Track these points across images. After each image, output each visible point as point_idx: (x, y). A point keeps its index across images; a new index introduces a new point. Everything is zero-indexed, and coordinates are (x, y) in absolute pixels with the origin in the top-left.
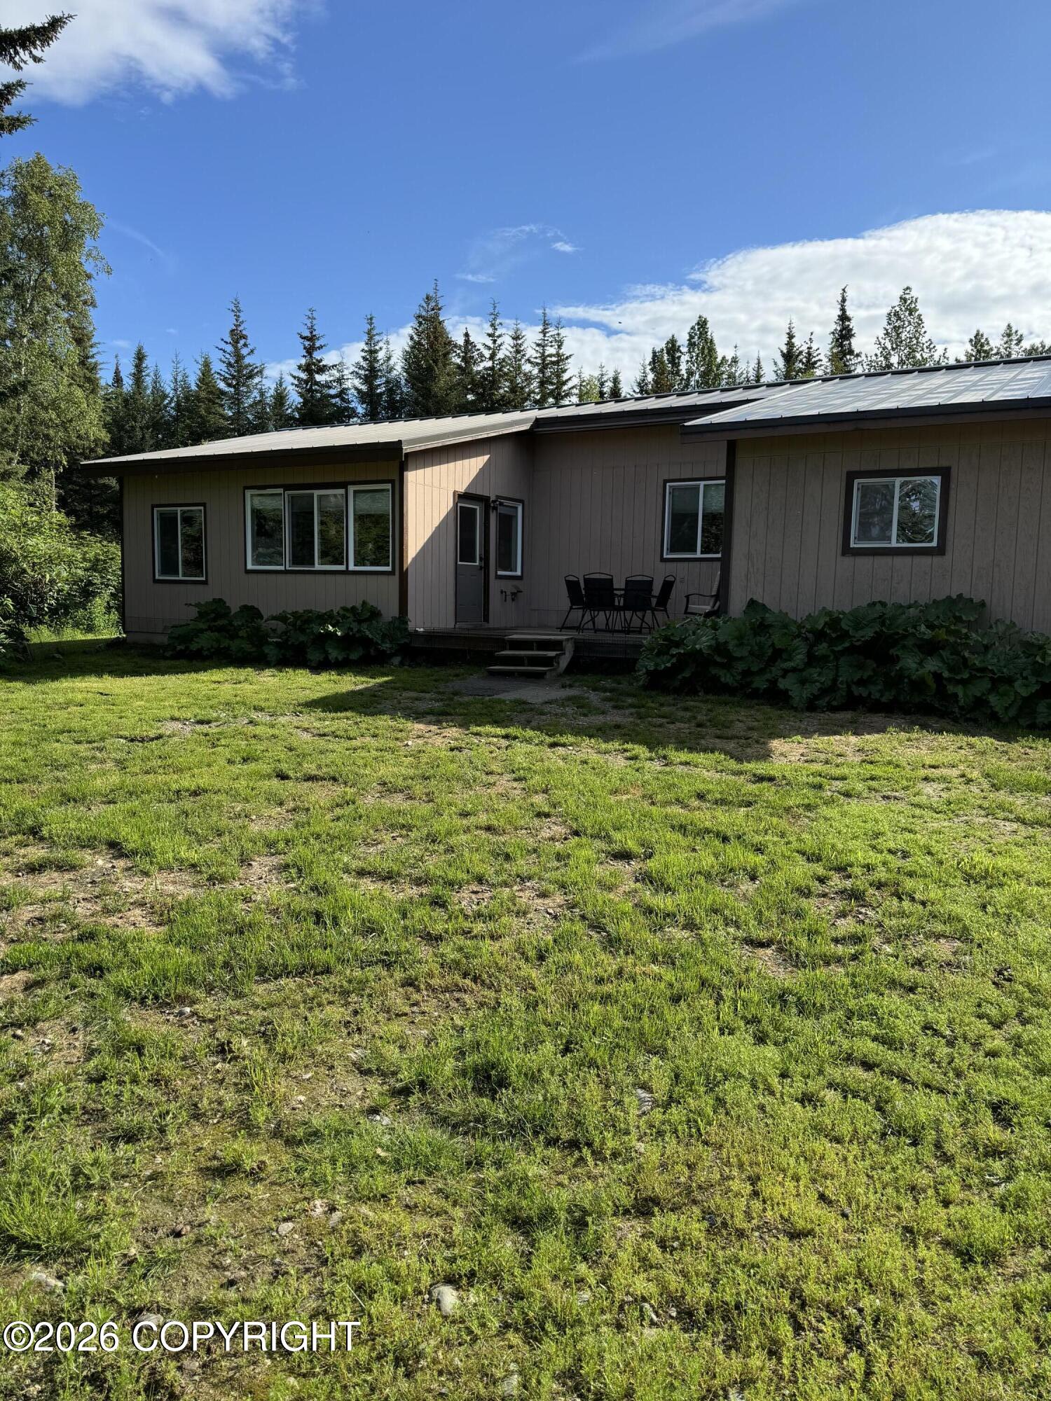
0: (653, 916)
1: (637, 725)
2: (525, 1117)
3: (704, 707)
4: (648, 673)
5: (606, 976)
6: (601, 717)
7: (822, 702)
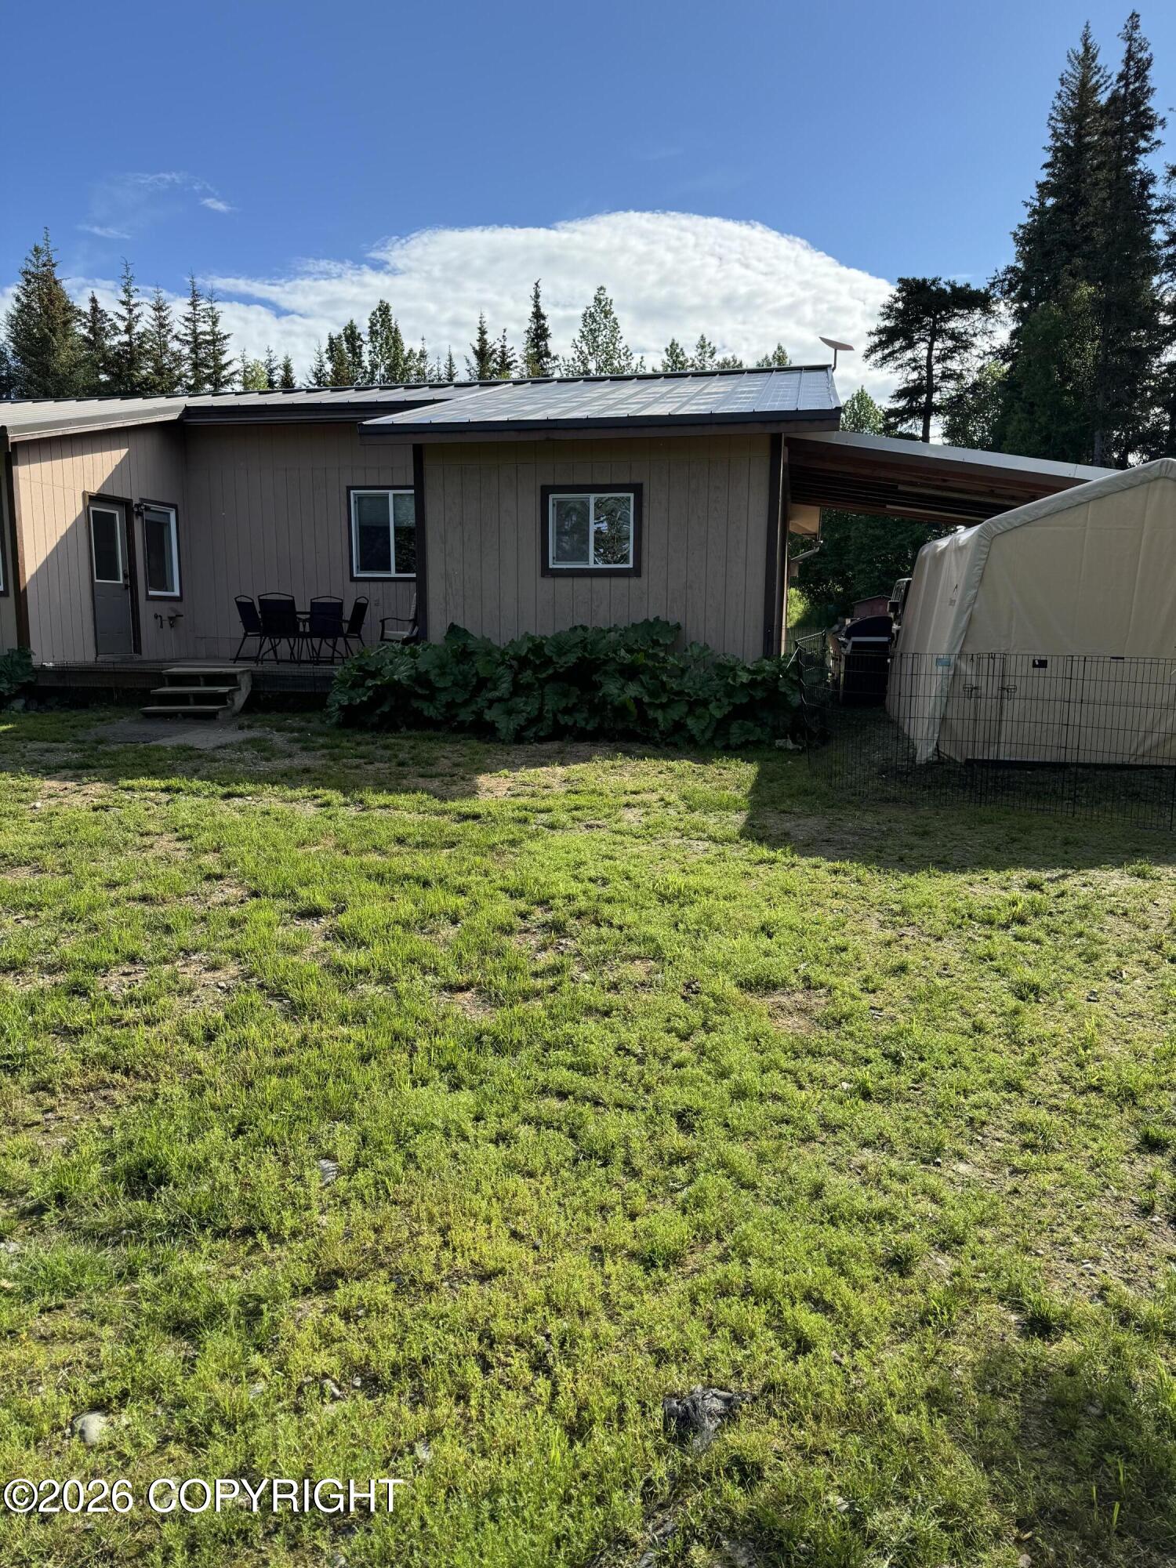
0: (344, 974)
1: (330, 767)
2: (189, 1212)
3: (408, 744)
4: (342, 708)
5: (287, 1046)
6: (287, 761)
7: (530, 733)
